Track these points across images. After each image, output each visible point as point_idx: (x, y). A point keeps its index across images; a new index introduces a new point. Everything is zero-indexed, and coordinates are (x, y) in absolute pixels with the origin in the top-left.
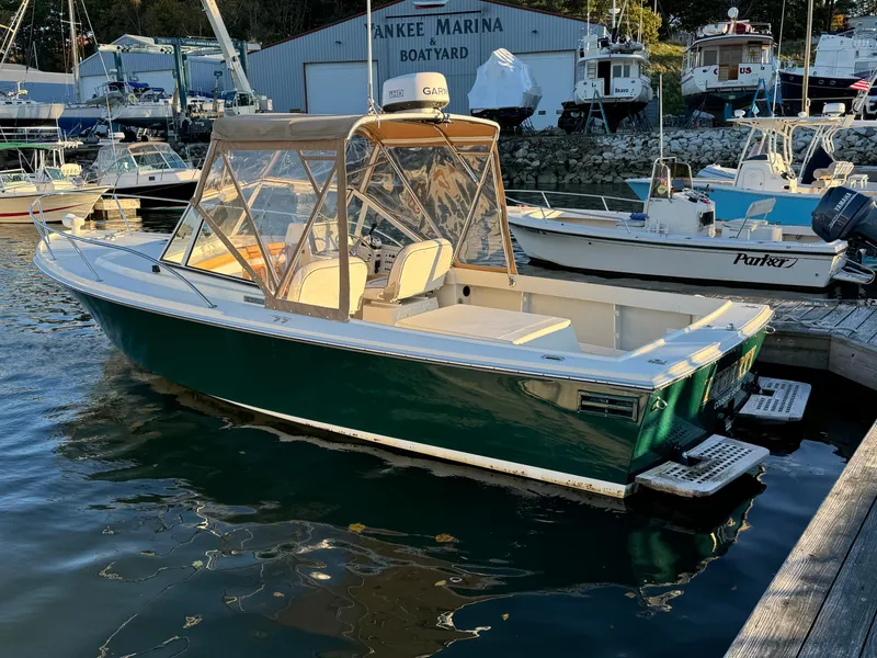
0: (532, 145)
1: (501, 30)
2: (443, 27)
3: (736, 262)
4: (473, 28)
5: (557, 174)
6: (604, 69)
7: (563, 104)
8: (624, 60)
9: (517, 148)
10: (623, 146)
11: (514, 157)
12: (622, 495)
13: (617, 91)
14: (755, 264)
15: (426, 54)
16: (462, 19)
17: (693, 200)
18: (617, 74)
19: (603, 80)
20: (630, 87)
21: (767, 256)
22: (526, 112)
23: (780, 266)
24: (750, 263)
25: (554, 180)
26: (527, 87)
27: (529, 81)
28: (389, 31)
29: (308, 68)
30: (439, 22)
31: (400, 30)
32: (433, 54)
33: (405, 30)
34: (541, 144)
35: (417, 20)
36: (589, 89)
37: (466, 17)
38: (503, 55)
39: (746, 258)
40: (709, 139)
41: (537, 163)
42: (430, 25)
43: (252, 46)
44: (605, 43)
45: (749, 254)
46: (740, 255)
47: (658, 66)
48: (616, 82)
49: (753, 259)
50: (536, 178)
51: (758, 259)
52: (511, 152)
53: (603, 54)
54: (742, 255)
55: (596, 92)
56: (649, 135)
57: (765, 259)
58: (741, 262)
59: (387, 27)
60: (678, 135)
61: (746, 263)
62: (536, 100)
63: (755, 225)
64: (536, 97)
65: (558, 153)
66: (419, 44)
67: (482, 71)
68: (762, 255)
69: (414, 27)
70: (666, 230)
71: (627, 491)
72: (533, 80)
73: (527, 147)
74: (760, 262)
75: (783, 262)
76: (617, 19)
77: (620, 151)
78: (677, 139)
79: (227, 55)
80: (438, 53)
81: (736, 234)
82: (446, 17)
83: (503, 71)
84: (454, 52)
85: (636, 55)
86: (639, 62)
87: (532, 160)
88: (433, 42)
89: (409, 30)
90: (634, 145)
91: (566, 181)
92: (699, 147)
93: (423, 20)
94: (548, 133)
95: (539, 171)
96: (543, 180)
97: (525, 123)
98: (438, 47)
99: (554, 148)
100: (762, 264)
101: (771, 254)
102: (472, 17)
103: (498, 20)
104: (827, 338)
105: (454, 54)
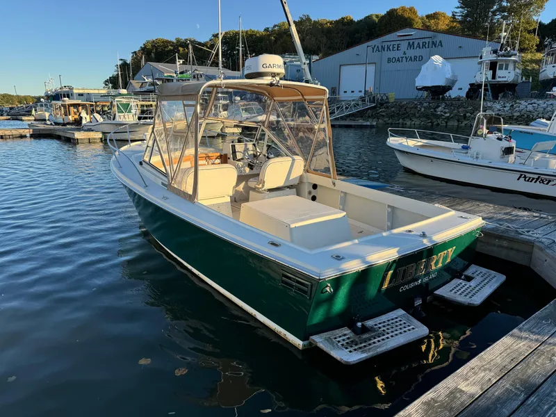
0: (447, 105)
1: (442, 46)
2: (410, 46)
3: (518, 179)
4: (427, 46)
5: (458, 121)
6: (493, 66)
7: (470, 84)
8: (506, 61)
9: (438, 107)
10: (498, 107)
11: (435, 111)
12: (301, 347)
13: (499, 77)
14: (531, 181)
15: (401, 59)
16: (421, 42)
17: (499, 139)
18: (501, 68)
19: (491, 71)
20: (507, 75)
21: (539, 177)
22: (447, 88)
23: (547, 184)
24: (528, 181)
25: (456, 124)
26: (449, 76)
27: (450, 71)
28: (383, 48)
29: (342, 67)
30: (409, 43)
31: (388, 48)
32: (404, 59)
33: (391, 48)
34: (452, 105)
35: (398, 42)
36: (484, 76)
37: (424, 40)
38: (437, 59)
39: (525, 177)
40: (551, 104)
41: (448, 115)
42: (404, 45)
43: (315, 58)
44: (495, 52)
45: (528, 175)
46: (521, 175)
47: (534, 65)
48: (499, 73)
49: (530, 178)
50: (446, 122)
51: (533, 179)
52: (435, 109)
53: (493, 57)
54: (523, 175)
55: (487, 78)
56: (515, 102)
57: (537, 179)
58: (522, 179)
59: (382, 46)
60: (533, 102)
61: (525, 180)
62: (454, 82)
63: (538, 157)
64: (453, 80)
65: (460, 110)
66: (398, 54)
67: (424, 67)
68: (536, 176)
69: (396, 46)
70: (480, 156)
71: (304, 345)
72: (453, 72)
73: (443, 106)
74: (534, 181)
75: (550, 181)
76: (504, 38)
77: (496, 109)
78: (531, 104)
79: (301, 62)
80: (407, 59)
81: (523, 161)
82: (413, 41)
83: (435, 67)
84: (415, 58)
85: (513, 58)
86: (515, 62)
87: (445, 113)
88: (405, 53)
89: (393, 47)
90: (505, 107)
91: (463, 125)
92: (545, 109)
93: (402, 42)
94: (458, 99)
95: (448, 119)
96: (450, 123)
97: (447, 94)
98: (407, 56)
99: (459, 107)
100: (535, 182)
101: (542, 176)
102: (427, 40)
103: (440, 42)
104: (530, 244)
105: (415, 59)
